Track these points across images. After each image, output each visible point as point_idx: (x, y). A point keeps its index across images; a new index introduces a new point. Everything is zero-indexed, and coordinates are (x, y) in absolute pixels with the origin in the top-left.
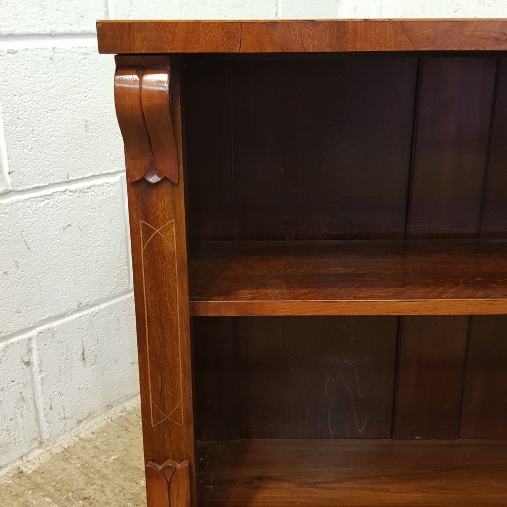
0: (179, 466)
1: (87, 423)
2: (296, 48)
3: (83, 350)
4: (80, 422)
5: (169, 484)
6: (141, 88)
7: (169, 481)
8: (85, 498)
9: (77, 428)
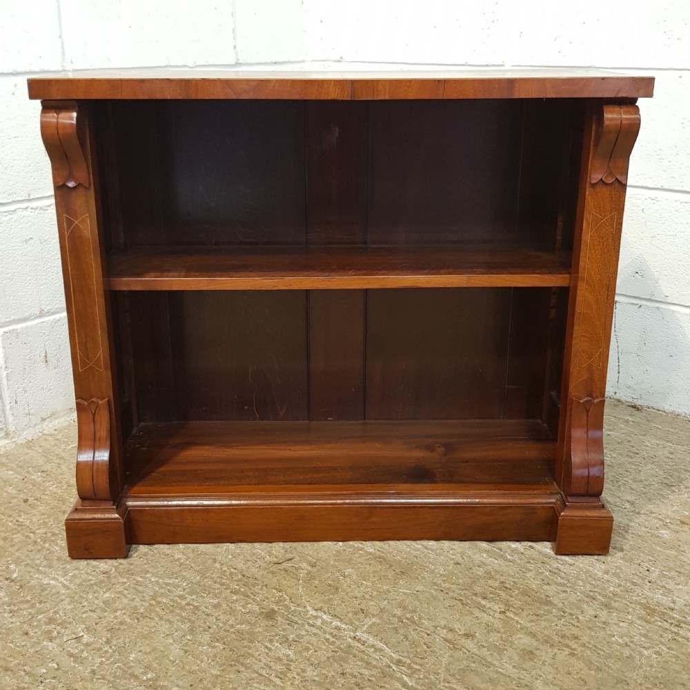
0: (100, 402)
1: (51, 422)
2: (159, 96)
3: (46, 353)
4: (43, 420)
5: (94, 415)
6: (57, 122)
7: (93, 412)
8: (43, 471)
9: (41, 425)
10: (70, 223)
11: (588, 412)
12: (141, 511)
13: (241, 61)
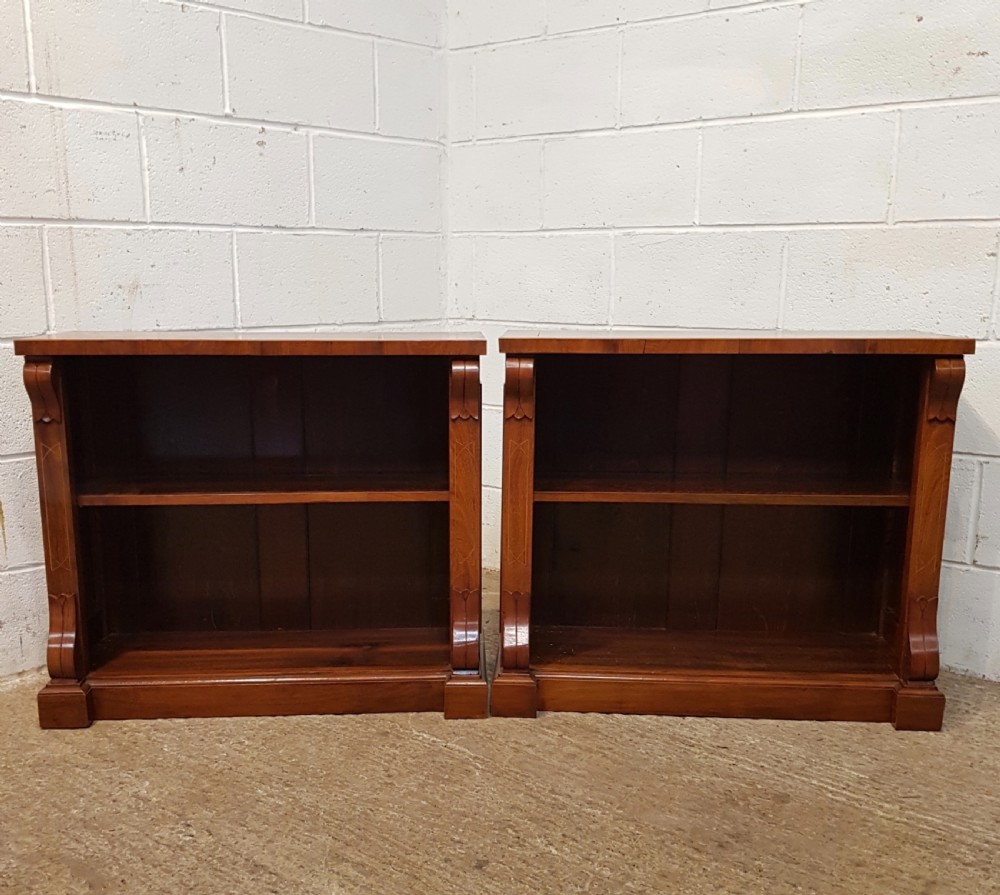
0: (68, 596)
5: (63, 607)
6: (38, 373)
10: (45, 450)
11: (465, 600)
12: (101, 689)
13: (383, 320)
